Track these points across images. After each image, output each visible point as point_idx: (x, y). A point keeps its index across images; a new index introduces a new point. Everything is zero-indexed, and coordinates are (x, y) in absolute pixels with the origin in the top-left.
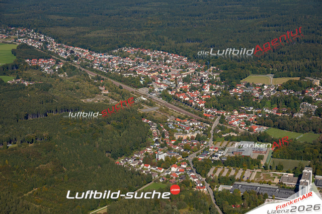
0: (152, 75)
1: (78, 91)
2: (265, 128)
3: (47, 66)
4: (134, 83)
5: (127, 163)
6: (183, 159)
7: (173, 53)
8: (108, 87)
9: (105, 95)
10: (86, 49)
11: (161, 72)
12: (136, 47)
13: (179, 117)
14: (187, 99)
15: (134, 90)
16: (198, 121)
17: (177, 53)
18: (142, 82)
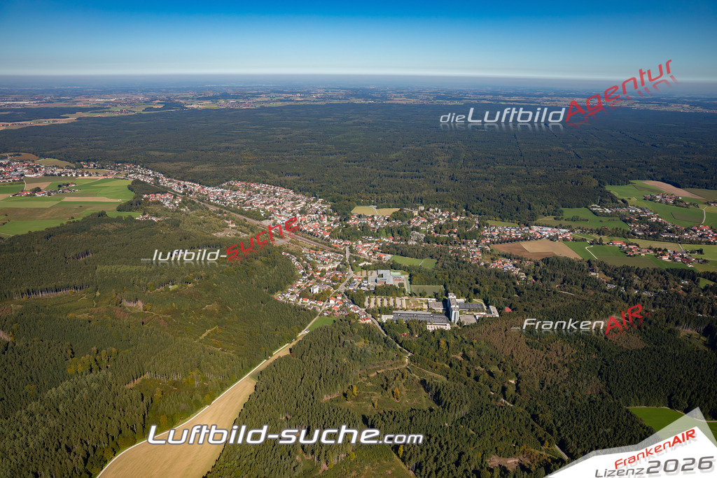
0: (268, 207)
1: (205, 225)
2: (390, 256)
3: (167, 201)
4: (255, 215)
5: (285, 298)
6: (335, 291)
7: (278, 186)
8: (233, 220)
9: (233, 228)
10: (196, 183)
11: (275, 205)
12: (242, 181)
13: (312, 249)
14: (311, 230)
15: (258, 222)
16: (332, 251)
17: (282, 186)
18: (263, 215)
